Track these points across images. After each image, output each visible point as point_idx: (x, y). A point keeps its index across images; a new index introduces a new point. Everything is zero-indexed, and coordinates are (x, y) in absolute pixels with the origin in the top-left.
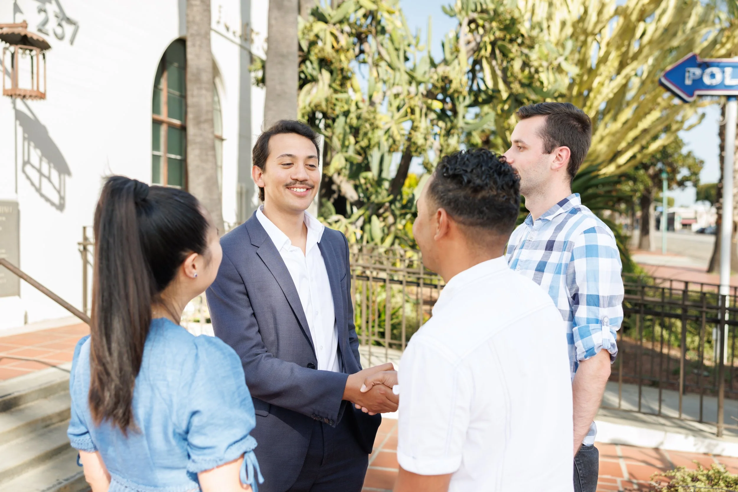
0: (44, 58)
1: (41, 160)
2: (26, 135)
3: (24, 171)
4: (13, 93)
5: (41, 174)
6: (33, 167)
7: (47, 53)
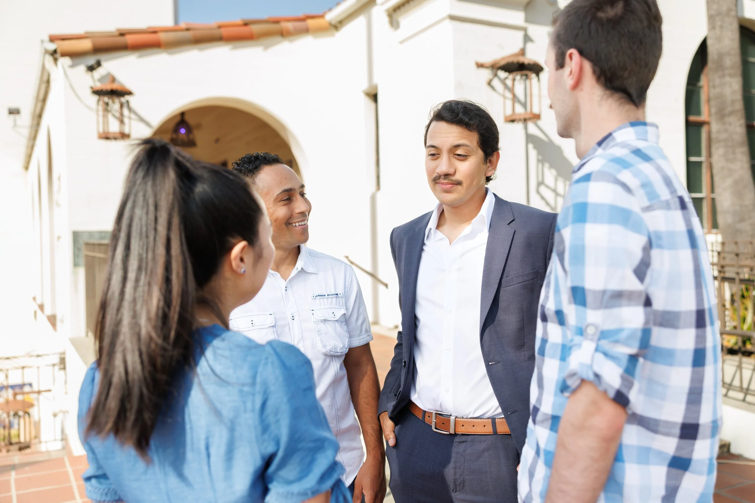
0: (539, 80)
1: (556, 180)
2: (540, 157)
3: (538, 192)
4: (513, 118)
5: (557, 194)
6: (547, 187)
7: (542, 75)
